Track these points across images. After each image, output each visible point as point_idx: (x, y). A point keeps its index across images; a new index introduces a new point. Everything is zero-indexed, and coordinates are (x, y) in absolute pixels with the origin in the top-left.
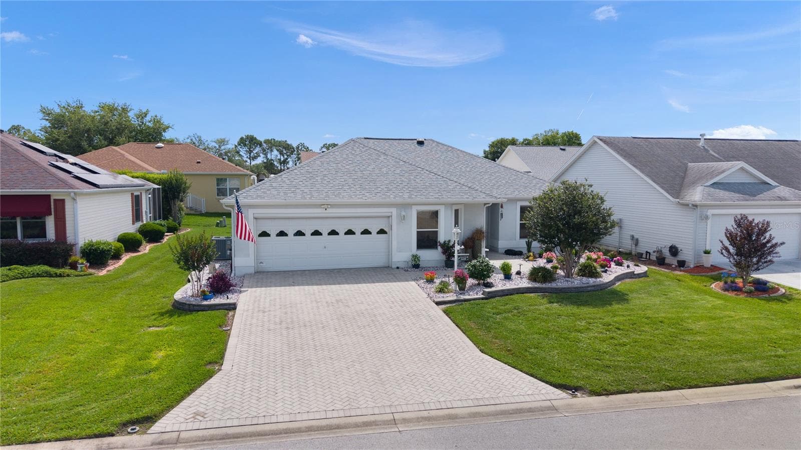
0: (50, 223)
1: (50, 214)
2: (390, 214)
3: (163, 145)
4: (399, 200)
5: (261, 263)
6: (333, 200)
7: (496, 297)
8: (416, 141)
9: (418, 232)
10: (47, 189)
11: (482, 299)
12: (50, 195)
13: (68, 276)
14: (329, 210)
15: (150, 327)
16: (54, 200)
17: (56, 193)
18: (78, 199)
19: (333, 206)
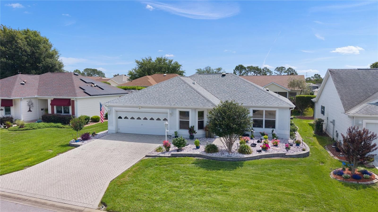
0: (70, 108)
1: (70, 105)
2: (167, 112)
3: (166, 75)
4: (169, 106)
5: (119, 129)
6: (143, 105)
7: (177, 157)
8: (222, 75)
9: (180, 121)
10: (69, 97)
11: (169, 157)
12: (70, 99)
13: (64, 128)
14: (141, 109)
15: (50, 150)
16: (72, 100)
17: (72, 98)
18: (78, 101)
19: (142, 107)
